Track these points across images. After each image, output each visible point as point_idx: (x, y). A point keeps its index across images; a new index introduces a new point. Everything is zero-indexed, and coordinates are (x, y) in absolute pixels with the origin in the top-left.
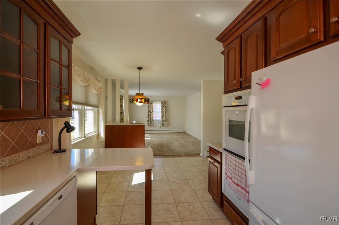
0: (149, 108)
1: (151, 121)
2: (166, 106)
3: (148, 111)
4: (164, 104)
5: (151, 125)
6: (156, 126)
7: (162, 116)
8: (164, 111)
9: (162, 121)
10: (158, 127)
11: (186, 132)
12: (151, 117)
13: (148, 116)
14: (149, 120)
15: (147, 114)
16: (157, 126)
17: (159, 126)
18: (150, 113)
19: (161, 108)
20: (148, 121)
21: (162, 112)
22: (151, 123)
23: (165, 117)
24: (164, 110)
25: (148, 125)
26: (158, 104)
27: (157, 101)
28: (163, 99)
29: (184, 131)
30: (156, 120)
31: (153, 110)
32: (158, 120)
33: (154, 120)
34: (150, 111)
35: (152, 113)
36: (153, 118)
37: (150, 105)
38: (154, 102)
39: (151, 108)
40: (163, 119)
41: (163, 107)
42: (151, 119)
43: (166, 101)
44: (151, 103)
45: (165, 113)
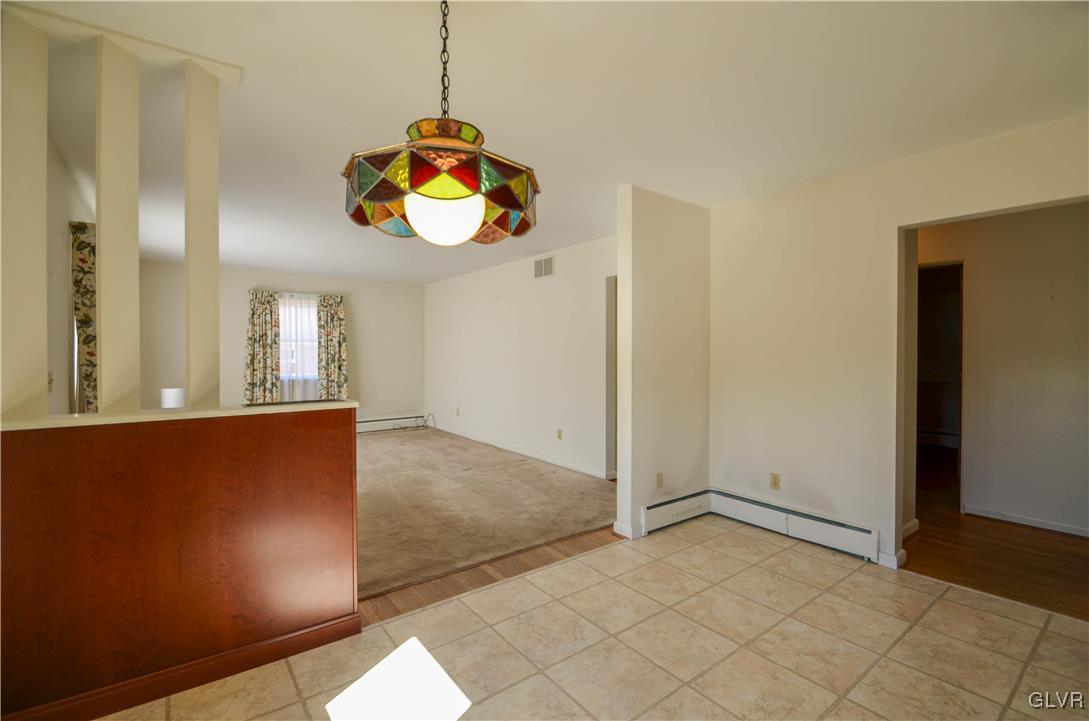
0: (254, 324)
1: (268, 385)
2: (342, 316)
3: (253, 340)
4: (333, 310)
7: (324, 363)
8: (335, 340)
9: (325, 383)
11: (430, 423)
12: (265, 367)
13: (252, 362)
14: (257, 381)
15: (249, 350)
18: (258, 349)
19: (320, 327)
20: (253, 385)
21: (325, 344)
22: (268, 395)
23: (340, 368)
24: (336, 334)
26: (305, 310)
27: (298, 293)
28: (332, 287)
29: (420, 422)
30: (292, 382)
31: (277, 335)
32: (306, 381)
33: (282, 382)
34: (261, 337)
35: (271, 348)
36: (278, 369)
37: (260, 310)
38: (281, 296)
39: (268, 327)
40: (327, 375)
41: (327, 322)
42: (269, 377)
43: (342, 297)
44: (264, 304)
45: (337, 349)
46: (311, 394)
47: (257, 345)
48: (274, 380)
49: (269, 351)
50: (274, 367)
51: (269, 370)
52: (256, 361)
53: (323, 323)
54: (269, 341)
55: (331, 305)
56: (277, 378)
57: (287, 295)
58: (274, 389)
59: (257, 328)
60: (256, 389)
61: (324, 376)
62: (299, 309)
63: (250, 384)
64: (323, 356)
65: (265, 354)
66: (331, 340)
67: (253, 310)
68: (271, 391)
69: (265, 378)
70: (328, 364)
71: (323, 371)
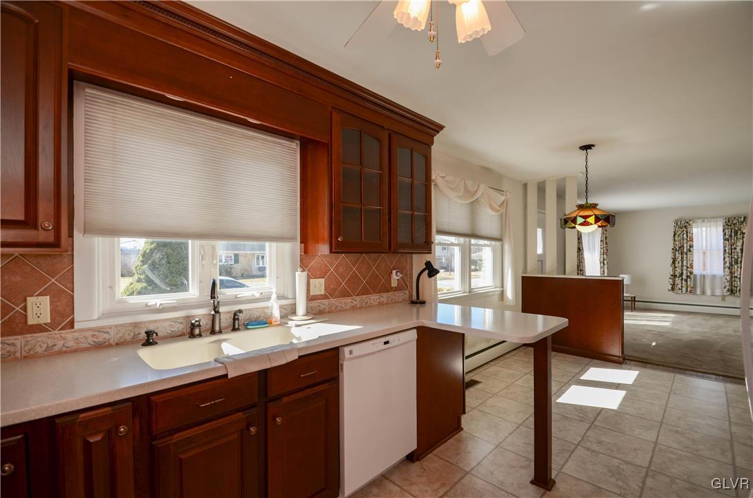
0: (675, 240)
1: (684, 277)
2: (744, 231)
3: (674, 250)
4: (734, 228)
5: (684, 289)
6: (703, 293)
7: (728, 264)
8: (738, 248)
9: (728, 278)
10: (713, 295)
12: (682, 266)
13: (674, 262)
14: (677, 273)
16: (708, 292)
17: (718, 292)
18: (678, 255)
19: (725, 240)
20: (674, 276)
21: (730, 252)
22: (684, 283)
25: (673, 289)
26: (714, 229)
27: (706, 218)
28: (732, 212)
30: (704, 277)
31: (691, 246)
32: (714, 277)
33: (695, 276)
34: (679, 248)
35: (686, 254)
36: (692, 267)
37: (680, 232)
38: (694, 222)
39: (685, 241)
40: (731, 272)
41: (731, 236)
42: (685, 272)
43: (745, 218)
44: (683, 228)
45: (740, 254)
46: (718, 284)
47: (677, 253)
48: (689, 274)
49: (685, 256)
50: (689, 266)
51: (685, 268)
52: (677, 262)
53: (727, 237)
54: (685, 250)
55: (736, 223)
56: (691, 273)
57: (700, 221)
58: (689, 280)
59: (677, 243)
60: (677, 279)
61: (728, 273)
62: (708, 229)
63: (672, 275)
64: (727, 259)
65: (682, 258)
66: (735, 248)
67: (674, 232)
68: (686, 281)
69: (682, 273)
70: (731, 264)
71: (727, 270)
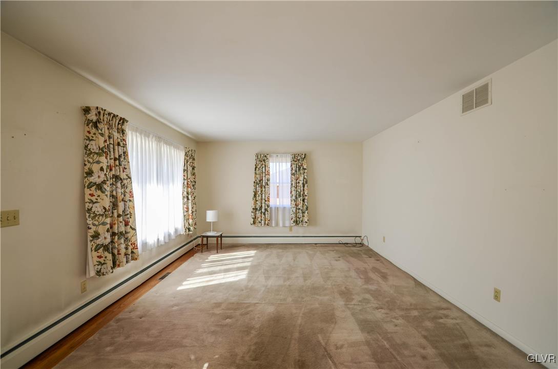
0: (256, 173)
1: (263, 210)
2: (305, 167)
3: (256, 183)
4: (300, 163)
5: (263, 222)
6: (277, 224)
7: (294, 198)
8: (301, 182)
9: (294, 209)
10: (284, 226)
11: (365, 243)
12: (262, 199)
13: (255, 196)
14: (258, 207)
15: (252, 189)
16: (281, 224)
17: (287, 224)
18: (259, 189)
19: (292, 174)
20: (255, 209)
21: (295, 185)
22: (263, 216)
23: (303, 200)
24: (301, 178)
25: (254, 223)
26: (284, 164)
27: (278, 154)
28: (300, 148)
29: (358, 240)
30: (277, 209)
31: (268, 180)
32: (284, 208)
33: (271, 208)
34: (260, 181)
35: (265, 188)
36: (269, 201)
37: (260, 165)
38: (270, 156)
39: (264, 174)
40: (296, 205)
41: (296, 171)
42: (263, 205)
43: (305, 155)
44: (262, 161)
45: (302, 188)
46: (288, 217)
47: (258, 186)
48: (266, 207)
49: (264, 189)
50: (266, 199)
51: (264, 201)
52: (257, 196)
53: (294, 172)
54: (264, 184)
55: (299, 160)
56: (268, 206)
57: (275, 155)
58: (266, 212)
59: (258, 176)
60: (257, 212)
61: (294, 206)
62: (281, 164)
63: (254, 209)
64: (294, 193)
65: (262, 191)
66: (299, 183)
67: (256, 165)
68: (265, 214)
69: (262, 206)
70: (296, 198)
71: (293, 202)
